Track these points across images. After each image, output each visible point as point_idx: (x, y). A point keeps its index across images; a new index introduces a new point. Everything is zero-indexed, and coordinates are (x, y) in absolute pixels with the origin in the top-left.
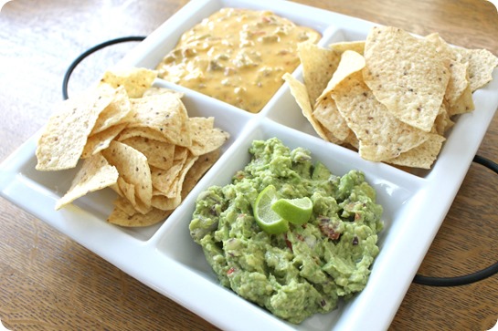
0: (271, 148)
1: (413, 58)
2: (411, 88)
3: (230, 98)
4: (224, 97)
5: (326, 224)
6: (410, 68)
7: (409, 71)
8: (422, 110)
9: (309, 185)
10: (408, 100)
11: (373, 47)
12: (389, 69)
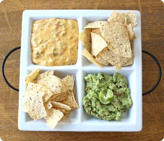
0: (91, 78)
1: (117, 32)
2: (121, 43)
3: (66, 63)
4: (64, 64)
5: (116, 93)
6: (117, 36)
7: (117, 37)
8: (127, 50)
9: (107, 84)
10: (122, 49)
11: (103, 32)
12: (112, 39)
